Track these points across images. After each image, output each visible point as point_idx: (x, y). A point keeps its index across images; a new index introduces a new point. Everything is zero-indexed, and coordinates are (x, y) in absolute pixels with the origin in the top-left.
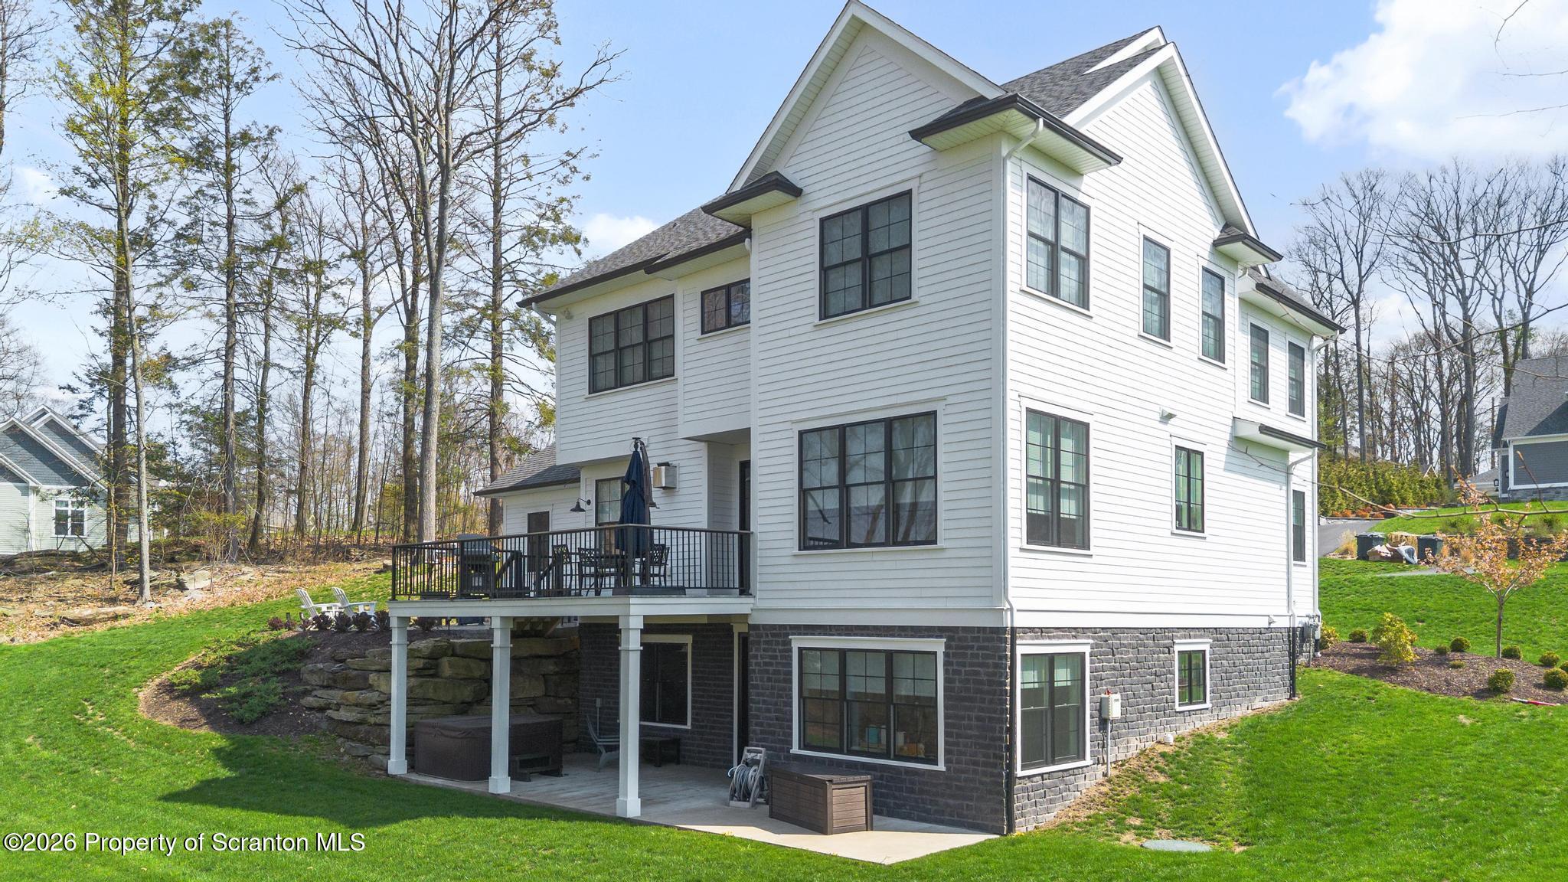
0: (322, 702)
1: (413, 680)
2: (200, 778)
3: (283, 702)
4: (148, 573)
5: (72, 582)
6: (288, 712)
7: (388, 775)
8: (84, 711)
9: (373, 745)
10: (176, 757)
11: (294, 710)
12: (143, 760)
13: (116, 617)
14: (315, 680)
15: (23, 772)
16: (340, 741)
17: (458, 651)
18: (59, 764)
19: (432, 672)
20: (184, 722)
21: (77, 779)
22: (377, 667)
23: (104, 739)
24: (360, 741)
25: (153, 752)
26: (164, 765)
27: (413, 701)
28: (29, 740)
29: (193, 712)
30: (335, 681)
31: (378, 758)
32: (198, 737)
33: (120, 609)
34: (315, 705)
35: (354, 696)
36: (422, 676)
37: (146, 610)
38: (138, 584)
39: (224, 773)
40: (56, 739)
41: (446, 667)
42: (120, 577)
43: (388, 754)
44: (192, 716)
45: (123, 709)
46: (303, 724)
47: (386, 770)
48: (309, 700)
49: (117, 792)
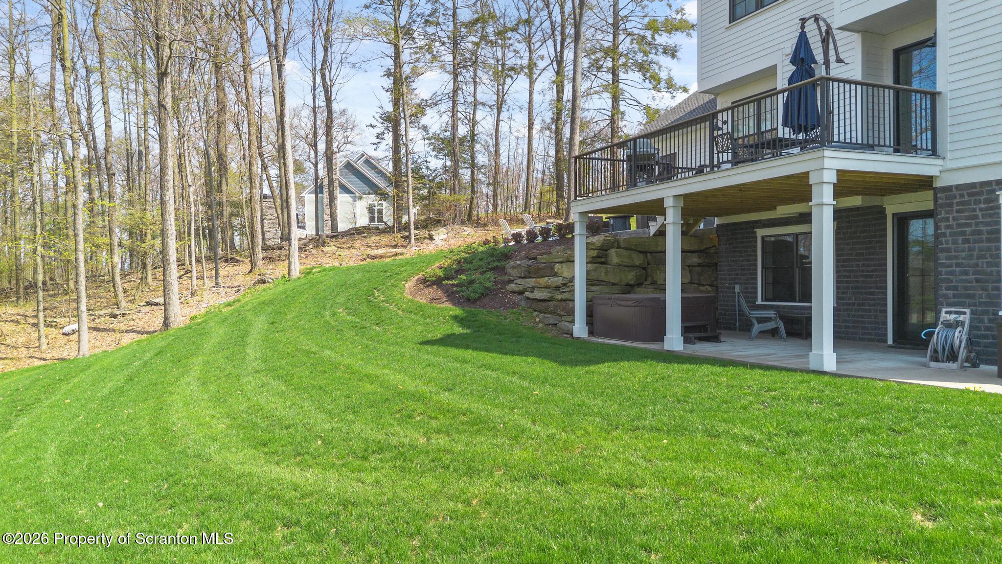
0: (521, 288)
1: (589, 265)
2: (443, 333)
3: (494, 287)
4: (413, 231)
5: (375, 238)
6: (497, 294)
7: (573, 338)
8: (373, 294)
9: (561, 316)
10: (428, 320)
11: (502, 293)
12: (406, 322)
13: (396, 255)
14: (515, 273)
15: (333, 328)
16: (535, 314)
17: (622, 245)
18: (355, 323)
19: (603, 260)
20: (432, 300)
21: (364, 332)
22: (560, 260)
23: (384, 309)
24: (550, 313)
25: (413, 317)
26: (420, 324)
27: (591, 282)
28: (341, 310)
29: (439, 294)
30: (529, 273)
31: (564, 325)
32: (441, 308)
33: (398, 250)
34: (516, 289)
35: (544, 281)
36: (595, 263)
37: (411, 251)
38: (408, 238)
39: (458, 330)
40: (355, 310)
41: (614, 256)
42: (399, 235)
43: (573, 322)
44: (437, 297)
45: (396, 294)
46: (508, 303)
47: (572, 334)
48: (512, 287)
49: (389, 339)
